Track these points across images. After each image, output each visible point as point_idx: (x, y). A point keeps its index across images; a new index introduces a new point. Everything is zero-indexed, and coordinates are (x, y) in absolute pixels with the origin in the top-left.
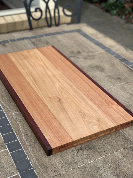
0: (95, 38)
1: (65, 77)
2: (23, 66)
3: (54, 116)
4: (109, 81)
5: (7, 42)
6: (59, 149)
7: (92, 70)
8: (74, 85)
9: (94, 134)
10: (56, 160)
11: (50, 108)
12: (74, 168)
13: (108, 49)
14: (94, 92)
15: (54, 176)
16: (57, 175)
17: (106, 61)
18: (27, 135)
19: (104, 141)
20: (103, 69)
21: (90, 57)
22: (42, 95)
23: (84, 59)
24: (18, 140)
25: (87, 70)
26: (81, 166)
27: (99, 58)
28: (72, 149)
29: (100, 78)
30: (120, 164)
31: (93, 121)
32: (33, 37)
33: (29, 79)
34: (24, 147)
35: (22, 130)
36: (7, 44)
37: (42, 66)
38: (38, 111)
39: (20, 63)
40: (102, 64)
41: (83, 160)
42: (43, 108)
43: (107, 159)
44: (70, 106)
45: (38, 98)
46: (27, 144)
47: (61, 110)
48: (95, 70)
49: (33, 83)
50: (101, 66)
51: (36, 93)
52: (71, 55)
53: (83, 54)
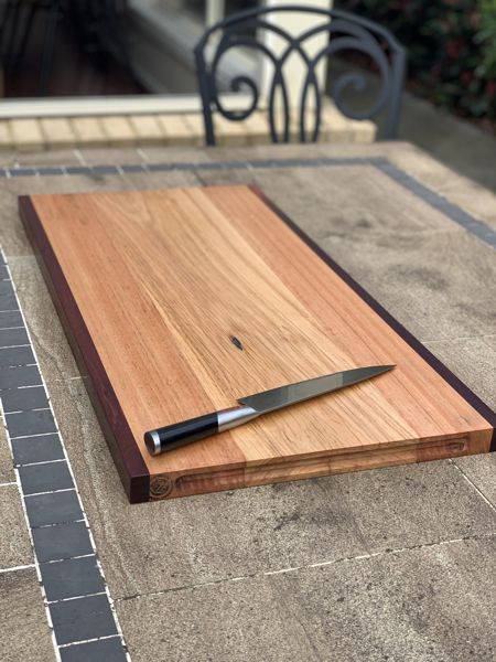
0: (434, 189)
4: (458, 321)
5: (112, 170)
7: (399, 280)
12: (252, 576)
15: (166, 591)
16: (181, 588)
17: (461, 258)
19: (390, 504)
20: (443, 281)
21: (402, 243)
23: (380, 244)
24: (67, 459)
25: (382, 280)
26: (282, 571)
27: (438, 249)
28: (259, 513)
29: (426, 309)
30: (435, 588)
34: (81, 484)
36: (109, 177)
40: (444, 268)
41: (291, 555)
43: (391, 564)
48: (411, 281)
50: (439, 273)
52: (331, 229)
53: (377, 230)
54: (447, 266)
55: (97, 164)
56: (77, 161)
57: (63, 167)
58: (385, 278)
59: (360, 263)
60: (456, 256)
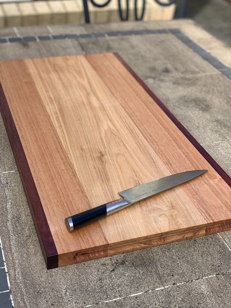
0: (204, 48)
1: (126, 114)
2: (48, 84)
3: (80, 185)
4: (215, 131)
5: (33, 39)
6: (75, 258)
7: (184, 105)
8: (140, 130)
9: (156, 235)
10: (62, 280)
11: (78, 170)
13: (226, 70)
14: (177, 148)
17: (218, 91)
18: (17, 219)
19: (176, 252)
20: (207, 106)
21: (186, 82)
22: (68, 143)
23: (174, 83)
25: (174, 106)
26: (114, 300)
28: (103, 260)
29: (199, 123)
31: (160, 207)
32: (83, 36)
33: (52, 110)
35: (11, 208)
36: (31, 44)
37: (85, 88)
38: (52, 172)
39: (44, 78)
40: (208, 97)
41: (120, 289)
42: (63, 168)
43: (176, 293)
44: (119, 170)
45: (59, 148)
46: (13, 237)
47: (98, 176)
48: (191, 106)
49: (57, 118)
50: (205, 101)
51: (58, 138)
52: (149, 74)
53: (173, 74)
54: (210, 96)
55: (25, 35)
56: (15, 34)
57: (7, 38)
58: (177, 104)
59: (164, 95)
60: (215, 89)
